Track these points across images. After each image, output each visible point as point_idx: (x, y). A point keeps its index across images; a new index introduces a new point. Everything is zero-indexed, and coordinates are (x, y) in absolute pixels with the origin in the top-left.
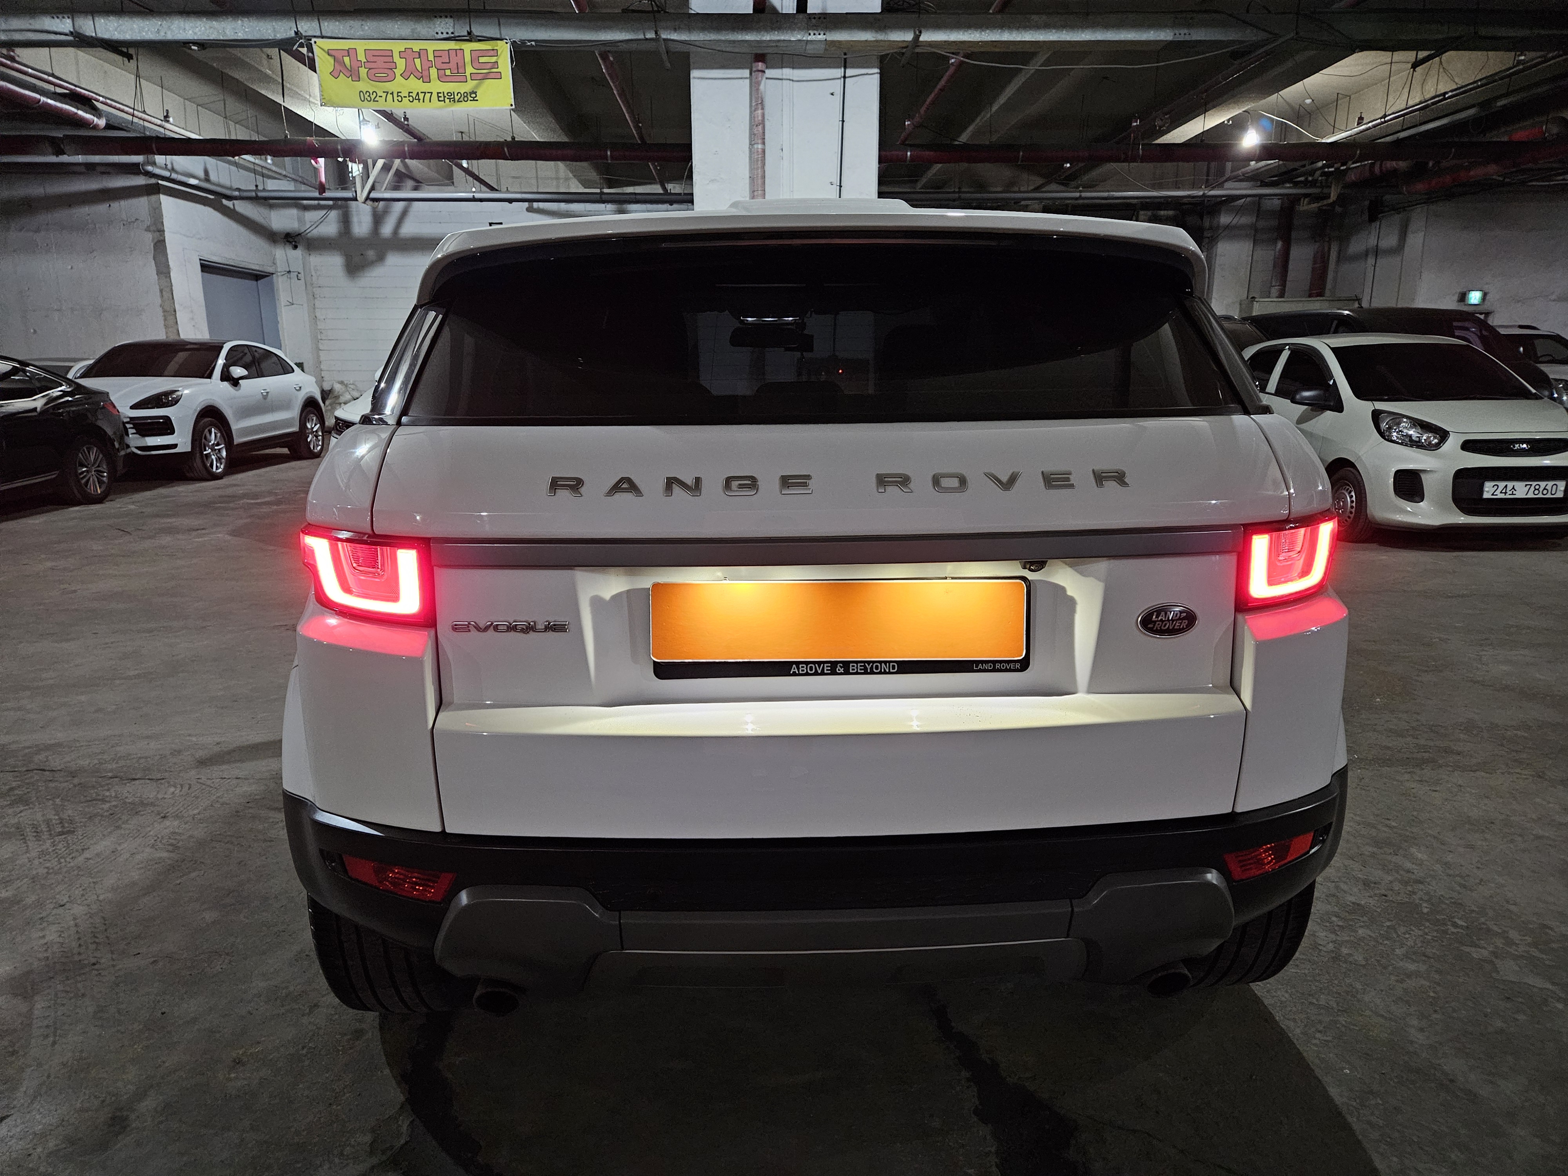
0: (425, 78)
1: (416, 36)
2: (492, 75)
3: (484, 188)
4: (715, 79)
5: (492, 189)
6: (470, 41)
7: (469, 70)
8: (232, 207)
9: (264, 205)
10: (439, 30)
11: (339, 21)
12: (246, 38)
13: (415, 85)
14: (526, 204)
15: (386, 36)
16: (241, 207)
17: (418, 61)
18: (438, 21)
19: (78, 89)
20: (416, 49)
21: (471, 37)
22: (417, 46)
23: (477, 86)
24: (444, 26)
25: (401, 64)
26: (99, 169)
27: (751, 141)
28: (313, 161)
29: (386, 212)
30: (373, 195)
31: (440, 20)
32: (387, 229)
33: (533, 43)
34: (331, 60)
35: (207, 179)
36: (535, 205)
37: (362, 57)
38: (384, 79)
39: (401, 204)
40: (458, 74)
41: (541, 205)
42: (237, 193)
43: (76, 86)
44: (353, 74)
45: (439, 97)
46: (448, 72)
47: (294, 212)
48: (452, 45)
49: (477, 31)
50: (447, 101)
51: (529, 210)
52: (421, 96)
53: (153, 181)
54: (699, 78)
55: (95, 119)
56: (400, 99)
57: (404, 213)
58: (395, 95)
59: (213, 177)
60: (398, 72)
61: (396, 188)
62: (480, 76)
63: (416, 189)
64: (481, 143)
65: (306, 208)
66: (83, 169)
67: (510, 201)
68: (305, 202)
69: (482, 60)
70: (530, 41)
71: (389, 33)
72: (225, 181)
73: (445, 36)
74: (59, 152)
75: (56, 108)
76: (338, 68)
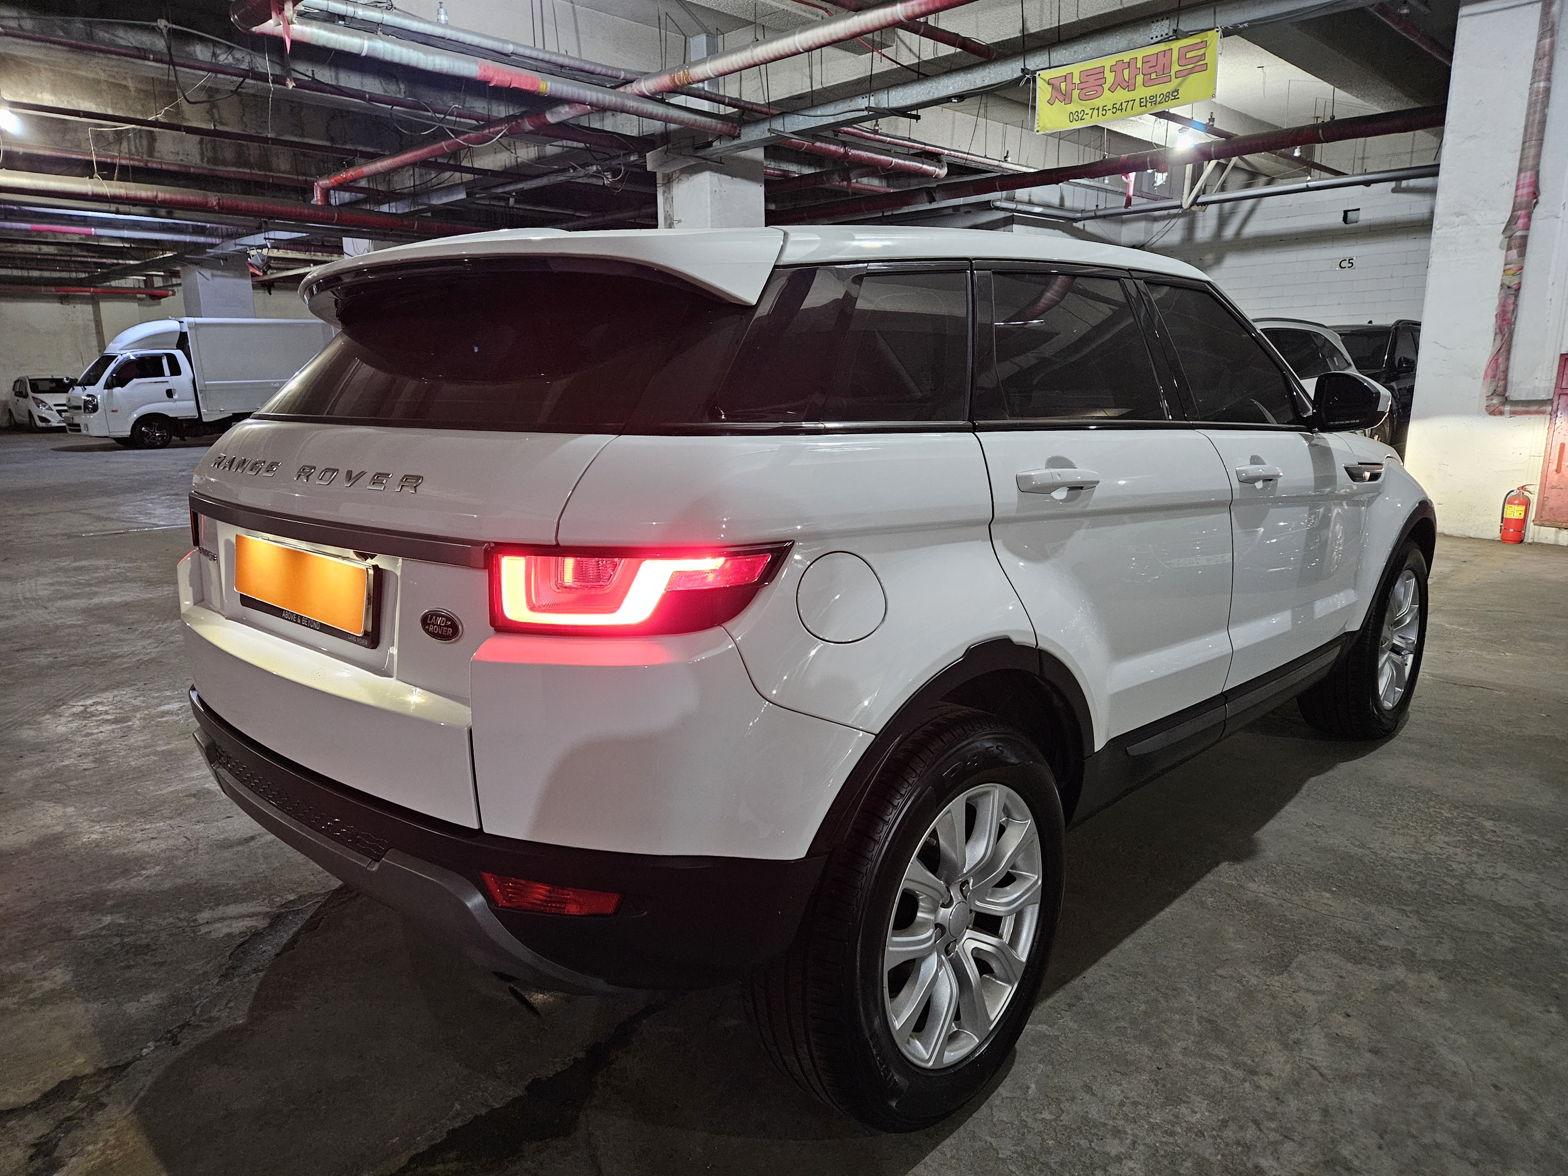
0: (1130, 86)
1: (1132, 46)
2: (1197, 69)
3: (1327, 175)
4: (1497, 10)
5: (1338, 173)
6: (1177, 39)
7: (1176, 67)
8: (1082, 227)
9: (1116, 222)
10: (1154, 34)
11: (1066, 49)
12: (991, 83)
13: (1121, 95)
14: (1393, 184)
15: (1105, 52)
16: (1091, 226)
17: (1126, 72)
18: (1154, 26)
19: (927, 147)
20: (1126, 60)
21: (1177, 35)
22: (1126, 57)
23: (1180, 84)
24: (1162, 28)
25: (1110, 77)
26: (962, 210)
27: (1533, 78)
28: (1123, 178)
29: (1232, 212)
30: (1200, 200)
31: (1157, 24)
32: (1229, 232)
33: (1246, 25)
34: (1050, 88)
35: (1062, 206)
36: (1404, 183)
37: (1076, 80)
38: (1096, 95)
39: (1250, 202)
40: (1164, 75)
41: (1412, 182)
42: (1079, 215)
43: (925, 144)
44: (1067, 98)
45: (1141, 102)
46: (1153, 76)
47: (1142, 225)
48: (1162, 47)
49: (1184, 27)
50: (1149, 104)
51: (1394, 191)
52: (1124, 105)
53: (1009, 214)
54: (1468, 15)
55: (937, 170)
56: (1104, 112)
57: (1252, 211)
58: (1101, 110)
59: (1068, 203)
60: (1106, 86)
61: (1248, 186)
62: (1185, 73)
63: (1269, 183)
64: (1294, 129)
65: (1156, 219)
66: (950, 211)
67: (1367, 183)
68: (1157, 213)
69: (1189, 55)
70: (1241, 24)
71: (1108, 50)
72: (1079, 205)
73: (1159, 39)
74: (932, 200)
75: (905, 166)
76: (1055, 94)
